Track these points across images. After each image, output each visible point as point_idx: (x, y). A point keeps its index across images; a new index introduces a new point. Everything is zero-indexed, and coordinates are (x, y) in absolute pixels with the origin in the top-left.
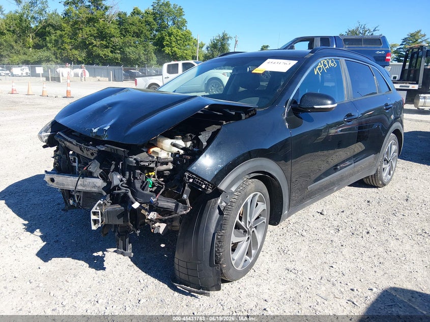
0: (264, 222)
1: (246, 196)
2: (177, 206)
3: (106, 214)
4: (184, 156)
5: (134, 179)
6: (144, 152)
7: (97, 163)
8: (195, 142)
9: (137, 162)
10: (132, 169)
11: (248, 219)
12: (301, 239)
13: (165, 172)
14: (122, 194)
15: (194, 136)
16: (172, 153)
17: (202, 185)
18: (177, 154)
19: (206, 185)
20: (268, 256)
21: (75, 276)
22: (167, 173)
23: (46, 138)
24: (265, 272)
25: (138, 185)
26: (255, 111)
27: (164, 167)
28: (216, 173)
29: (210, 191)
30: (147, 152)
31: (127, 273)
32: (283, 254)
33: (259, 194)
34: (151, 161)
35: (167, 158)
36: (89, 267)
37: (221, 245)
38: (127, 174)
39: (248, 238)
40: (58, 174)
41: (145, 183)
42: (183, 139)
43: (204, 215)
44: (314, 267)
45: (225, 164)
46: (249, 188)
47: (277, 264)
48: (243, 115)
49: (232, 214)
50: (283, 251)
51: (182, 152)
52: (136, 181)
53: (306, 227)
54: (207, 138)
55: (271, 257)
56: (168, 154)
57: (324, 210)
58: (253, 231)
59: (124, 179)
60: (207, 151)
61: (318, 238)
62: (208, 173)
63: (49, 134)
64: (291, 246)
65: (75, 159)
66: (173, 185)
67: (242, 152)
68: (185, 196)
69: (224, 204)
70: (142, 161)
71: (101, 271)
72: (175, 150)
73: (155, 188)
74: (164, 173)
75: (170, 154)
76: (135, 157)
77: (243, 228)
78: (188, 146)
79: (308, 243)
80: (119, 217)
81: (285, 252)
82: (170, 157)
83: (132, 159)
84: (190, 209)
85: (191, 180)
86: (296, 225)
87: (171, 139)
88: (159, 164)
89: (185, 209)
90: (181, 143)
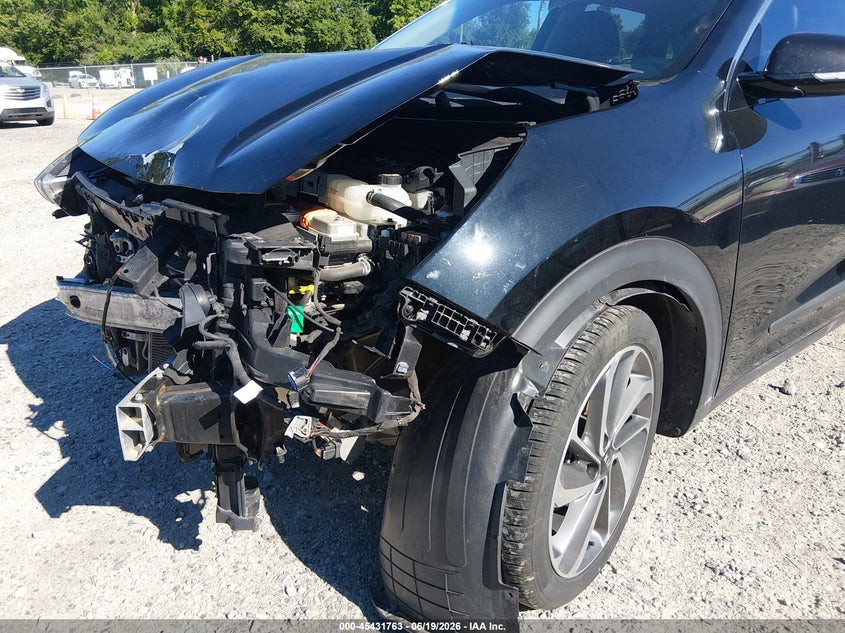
0: (645, 430)
1: (602, 359)
2: (375, 400)
3: (167, 411)
4: (404, 235)
5: (250, 307)
6: (286, 221)
7: (150, 257)
8: (442, 191)
9: (254, 253)
10: (241, 275)
11: (604, 430)
12: (736, 466)
13: (348, 284)
14: (218, 353)
15: (438, 175)
16: (370, 227)
17: (460, 330)
18: (384, 227)
19: (473, 330)
20: (648, 520)
21: (118, 564)
22: (353, 287)
23: (60, 190)
24: (645, 574)
25: (259, 325)
26: (633, 87)
27: (347, 269)
28: (505, 290)
29: (485, 348)
30: (297, 224)
31: (254, 560)
32: (690, 515)
33: (638, 350)
34: (296, 250)
35: (353, 242)
36: (160, 537)
37: (522, 521)
38: (230, 289)
39: (602, 483)
40: (87, 284)
41: (280, 320)
42: (405, 185)
43: (467, 425)
44: (787, 560)
45: (537, 258)
46: (612, 335)
47: (678, 548)
48: (594, 102)
49: (558, 422)
50: (690, 505)
51: (401, 222)
52: (255, 312)
53: (745, 431)
54: (479, 174)
55: (659, 524)
56: (359, 229)
57: (792, 382)
58: (615, 461)
59: (218, 307)
60: (475, 214)
61: (785, 466)
62: (481, 289)
63: (65, 179)
64: (712, 489)
65: (125, 244)
66: (370, 327)
67: (595, 219)
68: (402, 367)
69: (531, 389)
70: (269, 250)
71: (189, 551)
72: (381, 215)
73: (316, 334)
74: (343, 288)
75: (365, 227)
76: (249, 236)
77: (586, 457)
78: (421, 204)
79: (758, 478)
80: (206, 422)
81: (698, 507)
82: (365, 237)
83: (238, 245)
84: (418, 409)
85: (422, 315)
86: (718, 425)
87: (370, 184)
88: (323, 260)
89: (404, 407)
90: (397, 194)
